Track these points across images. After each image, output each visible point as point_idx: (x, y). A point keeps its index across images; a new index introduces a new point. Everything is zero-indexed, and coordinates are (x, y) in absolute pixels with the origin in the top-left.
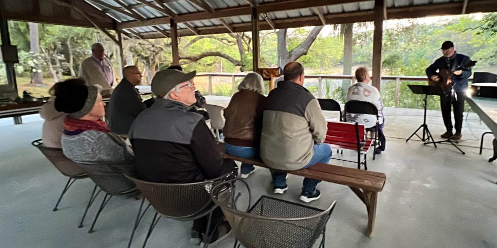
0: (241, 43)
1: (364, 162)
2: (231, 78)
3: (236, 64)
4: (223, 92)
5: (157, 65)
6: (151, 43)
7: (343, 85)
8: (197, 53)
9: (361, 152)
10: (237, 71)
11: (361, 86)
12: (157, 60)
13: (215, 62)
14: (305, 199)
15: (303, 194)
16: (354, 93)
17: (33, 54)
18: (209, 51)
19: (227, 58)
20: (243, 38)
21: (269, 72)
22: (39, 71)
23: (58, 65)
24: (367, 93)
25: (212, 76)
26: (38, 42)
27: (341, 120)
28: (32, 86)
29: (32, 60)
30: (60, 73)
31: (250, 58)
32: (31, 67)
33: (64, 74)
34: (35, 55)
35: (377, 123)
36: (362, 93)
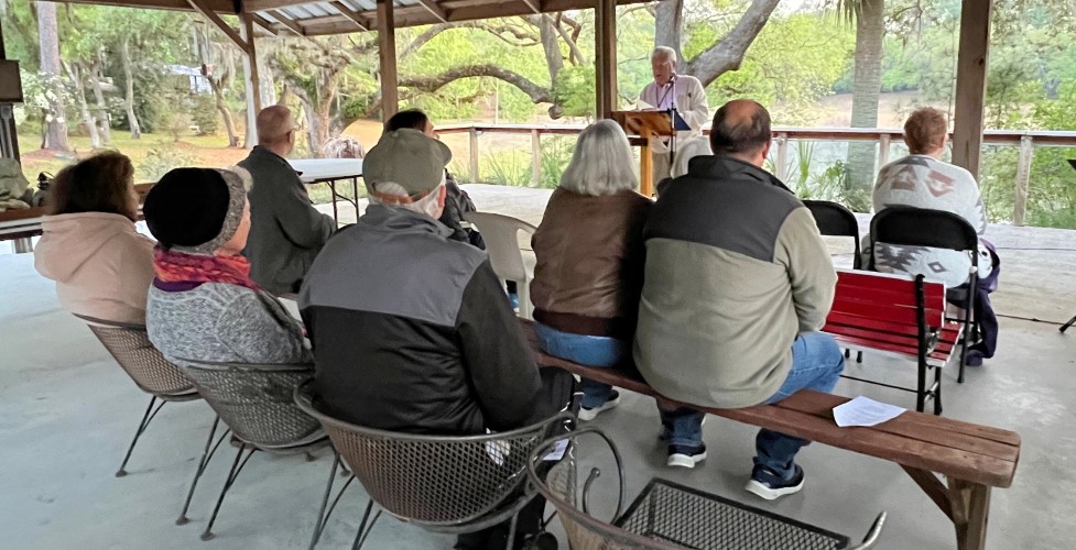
0: (553, 40)
1: (933, 389)
2: (529, 136)
3: (539, 97)
4: (507, 174)
5: (334, 105)
6: (320, 46)
7: (850, 157)
8: (435, 70)
9: (929, 362)
10: (539, 116)
11: (925, 164)
12: (334, 91)
13: (481, 93)
14: (762, 490)
15: (757, 474)
16: (896, 185)
17: (47, 76)
18: (467, 64)
19: (516, 81)
20: (557, 25)
21: (639, 122)
22: (61, 120)
23: (101, 104)
24: (939, 186)
25: (479, 132)
26: (56, 47)
27: (858, 265)
28: (45, 156)
29: (44, 92)
30: (106, 124)
31: (576, 80)
32: (43, 110)
33: (114, 127)
34: (51, 80)
35: (971, 275)
36: (924, 184)
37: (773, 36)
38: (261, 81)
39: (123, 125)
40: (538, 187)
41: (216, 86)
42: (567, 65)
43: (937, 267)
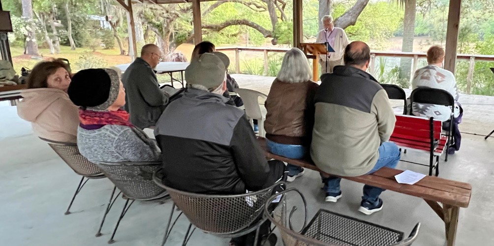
0: (273, 9)
1: (436, 165)
2: (262, 53)
3: (267, 35)
4: (253, 69)
5: (171, 36)
6: (164, 8)
7: (401, 64)
8: (220, 21)
9: (435, 153)
10: (267, 43)
11: (435, 69)
12: (172, 29)
13: (240, 32)
14: (365, 210)
15: (363, 204)
17: (26, 19)
18: (234, 19)
19: (256, 27)
21: (313, 48)
22: (34, 40)
23: (55, 33)
24: (440, 78)
25: (240, 50)
26: (31, 5)
27: (405, 113)
28: (26, 58)
29: (25, 26)
30: (58, 43)
31: (284, 28)
32: (25, 35)
33: (61, 44)
34: (28, 20)
35: (451, 116)
36: (434, 77)
37: (369, 11)
38: (136, 24)
39: (67, 43)
40: (267, 76)
41: (113, 26)
42: (280, 21)
43: (438, 113)
